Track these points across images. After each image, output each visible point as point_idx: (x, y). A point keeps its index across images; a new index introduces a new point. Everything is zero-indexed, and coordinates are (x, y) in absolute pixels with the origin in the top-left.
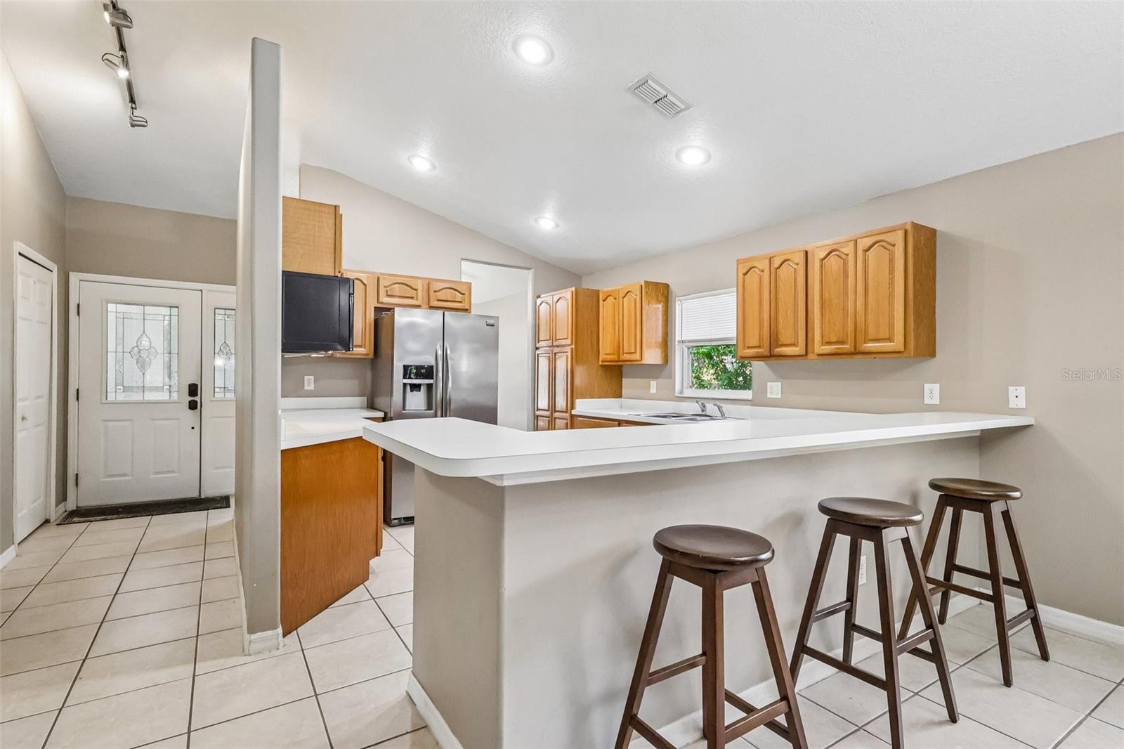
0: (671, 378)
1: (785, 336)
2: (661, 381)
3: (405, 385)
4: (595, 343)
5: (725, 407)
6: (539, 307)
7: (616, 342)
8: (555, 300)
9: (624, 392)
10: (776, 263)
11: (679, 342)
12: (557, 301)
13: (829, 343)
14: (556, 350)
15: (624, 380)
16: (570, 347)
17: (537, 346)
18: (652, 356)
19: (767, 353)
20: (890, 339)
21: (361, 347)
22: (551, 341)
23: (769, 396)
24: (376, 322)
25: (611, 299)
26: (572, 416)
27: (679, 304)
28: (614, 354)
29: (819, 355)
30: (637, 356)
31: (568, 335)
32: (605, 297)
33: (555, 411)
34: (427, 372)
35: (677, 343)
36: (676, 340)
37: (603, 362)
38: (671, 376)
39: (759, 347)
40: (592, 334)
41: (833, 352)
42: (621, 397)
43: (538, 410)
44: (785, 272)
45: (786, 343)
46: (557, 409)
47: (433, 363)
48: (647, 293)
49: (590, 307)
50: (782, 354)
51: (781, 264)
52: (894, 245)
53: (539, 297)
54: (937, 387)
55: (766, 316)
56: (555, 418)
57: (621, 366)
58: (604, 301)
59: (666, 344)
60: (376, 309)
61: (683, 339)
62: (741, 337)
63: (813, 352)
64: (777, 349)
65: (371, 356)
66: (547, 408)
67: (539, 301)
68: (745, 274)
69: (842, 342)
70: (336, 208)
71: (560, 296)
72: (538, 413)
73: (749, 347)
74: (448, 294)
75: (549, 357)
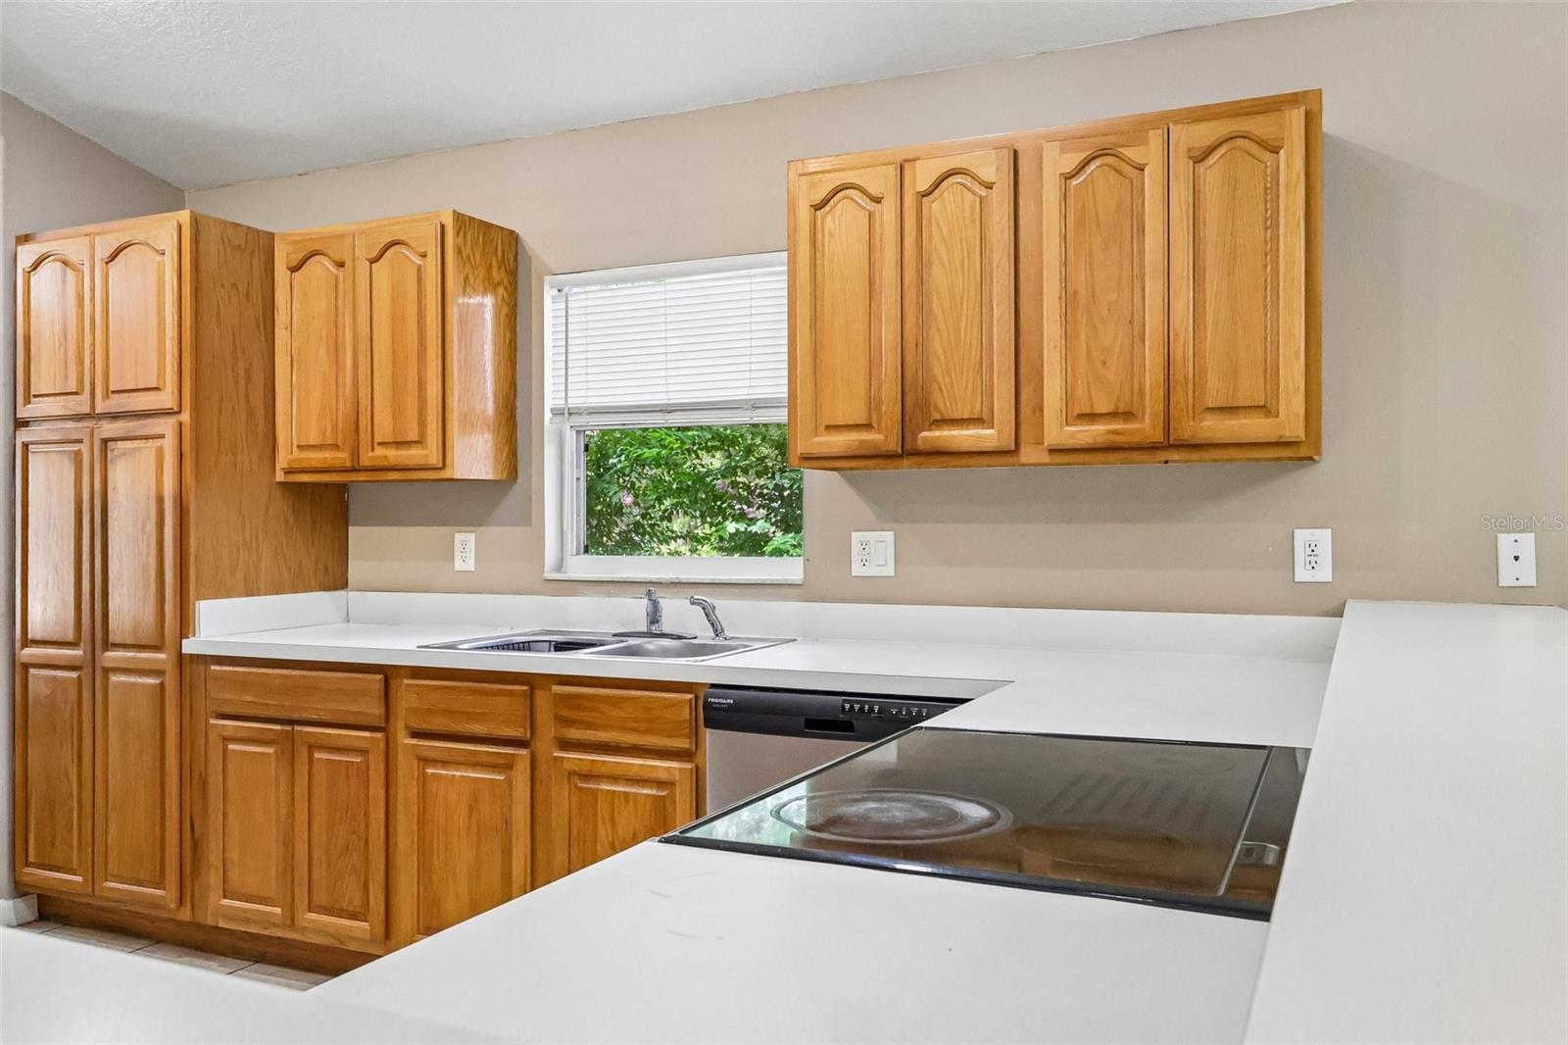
0: (527, 522)
1: (954, 392)
2: (491, 532)
4: (260, 412)
5: (726, 607)
6: (28, 274)
7: (345, 407)
8: (103, 251)
9: (355, 569)
10: (922, 177)
11: (557, 412)
12: (113, 257)
13: (1091, 417)
14: (109, 429)
15: (354, 532)
16: (172, 421)
17: (24, 412)
18: (475, 455)
19: (894, 446)
20: (1266, 409)
22: (86, 396)
23: (857, 570)
25: (320, 268)
26: (181, 658)
27: (554, 300)
28: (335, 447)
29: (1052, 451)
30: (430, 454)
31: (161, 375)
32: (297, 258)
33: (107, 645)
35: (548, 415)
36: (548, 404)
37: (287, 472)
38: (529, 516)
39: (867, 427)
40: (248, 378)
41: (1101, 441)
42: (343, 584)
43: (27, 642)
44: (950, 208)
45: (957, 416)
46: (111, 639)
48: (460, 252)
49: (242, 287)
50: (939, 445)
51: (937, 185)
52: (1276, 151)
53: (25, 239)
54: (1324, 537)
55: (888, 335)
56: (107, 671)
57: (343, 488)
58: (294, 269)
59: (511, 419)
61: (573, 402)
62: (805, 396)
63: (1039, 442)
64: (925, 434)
66: (70, 636)
67: (27, 255)
68: (818, 207)
69: (1128, 415)
71: (124, 238)
72: (28, 653)
73: (830, 428)
75: (78, 454)
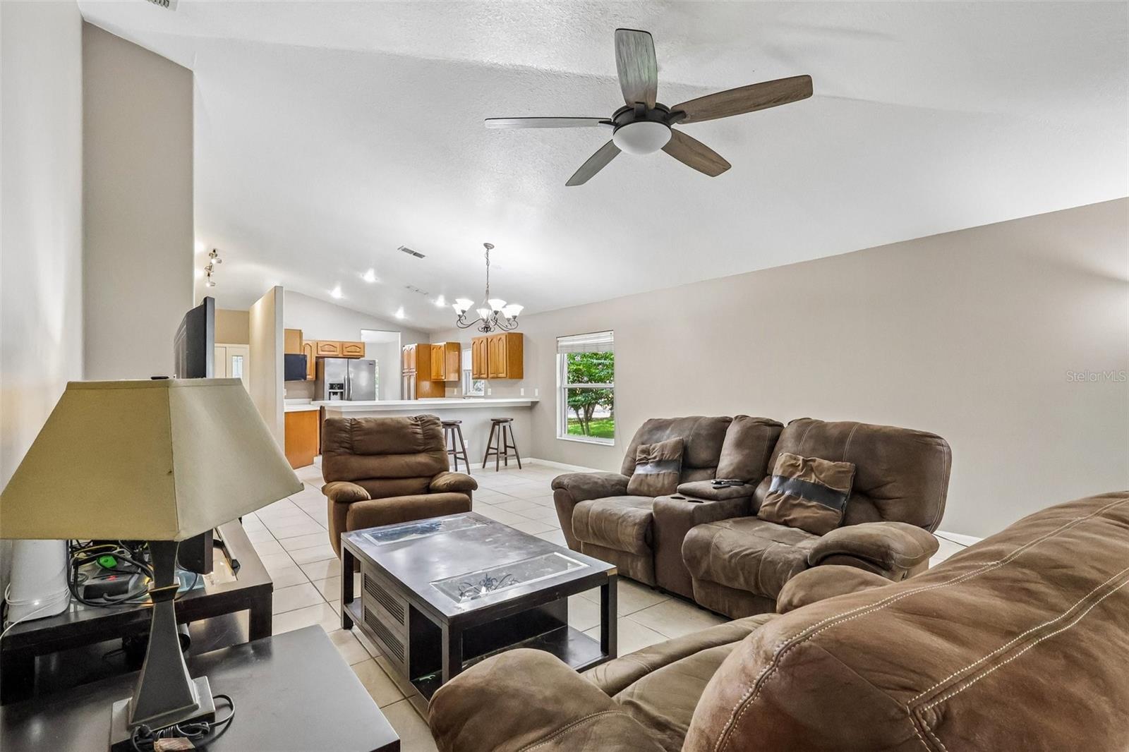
2: (458, 389)
3: (330, 392)
4: (429, 371)
14: (411, 374)
15: (446, 389)
17: (403, 371)
18: (453, 377)
21: (310, 376)
24: (317, 363)
25: (435, 349)
28: (438, 376)
30: (448, 377)
31: (414, 367)
32: (433, 348)
34: (341, 386)
36: (463, 369)
37: (434, 380)
47: (343, 382)
48: (450, 347)
53: (403, 346)
57: (442, 382)
59: (459, 371)
60: (316, 357)
65: (314, 379)
67: (403, 349)
70: (300, 331)
74: (353, 349)
